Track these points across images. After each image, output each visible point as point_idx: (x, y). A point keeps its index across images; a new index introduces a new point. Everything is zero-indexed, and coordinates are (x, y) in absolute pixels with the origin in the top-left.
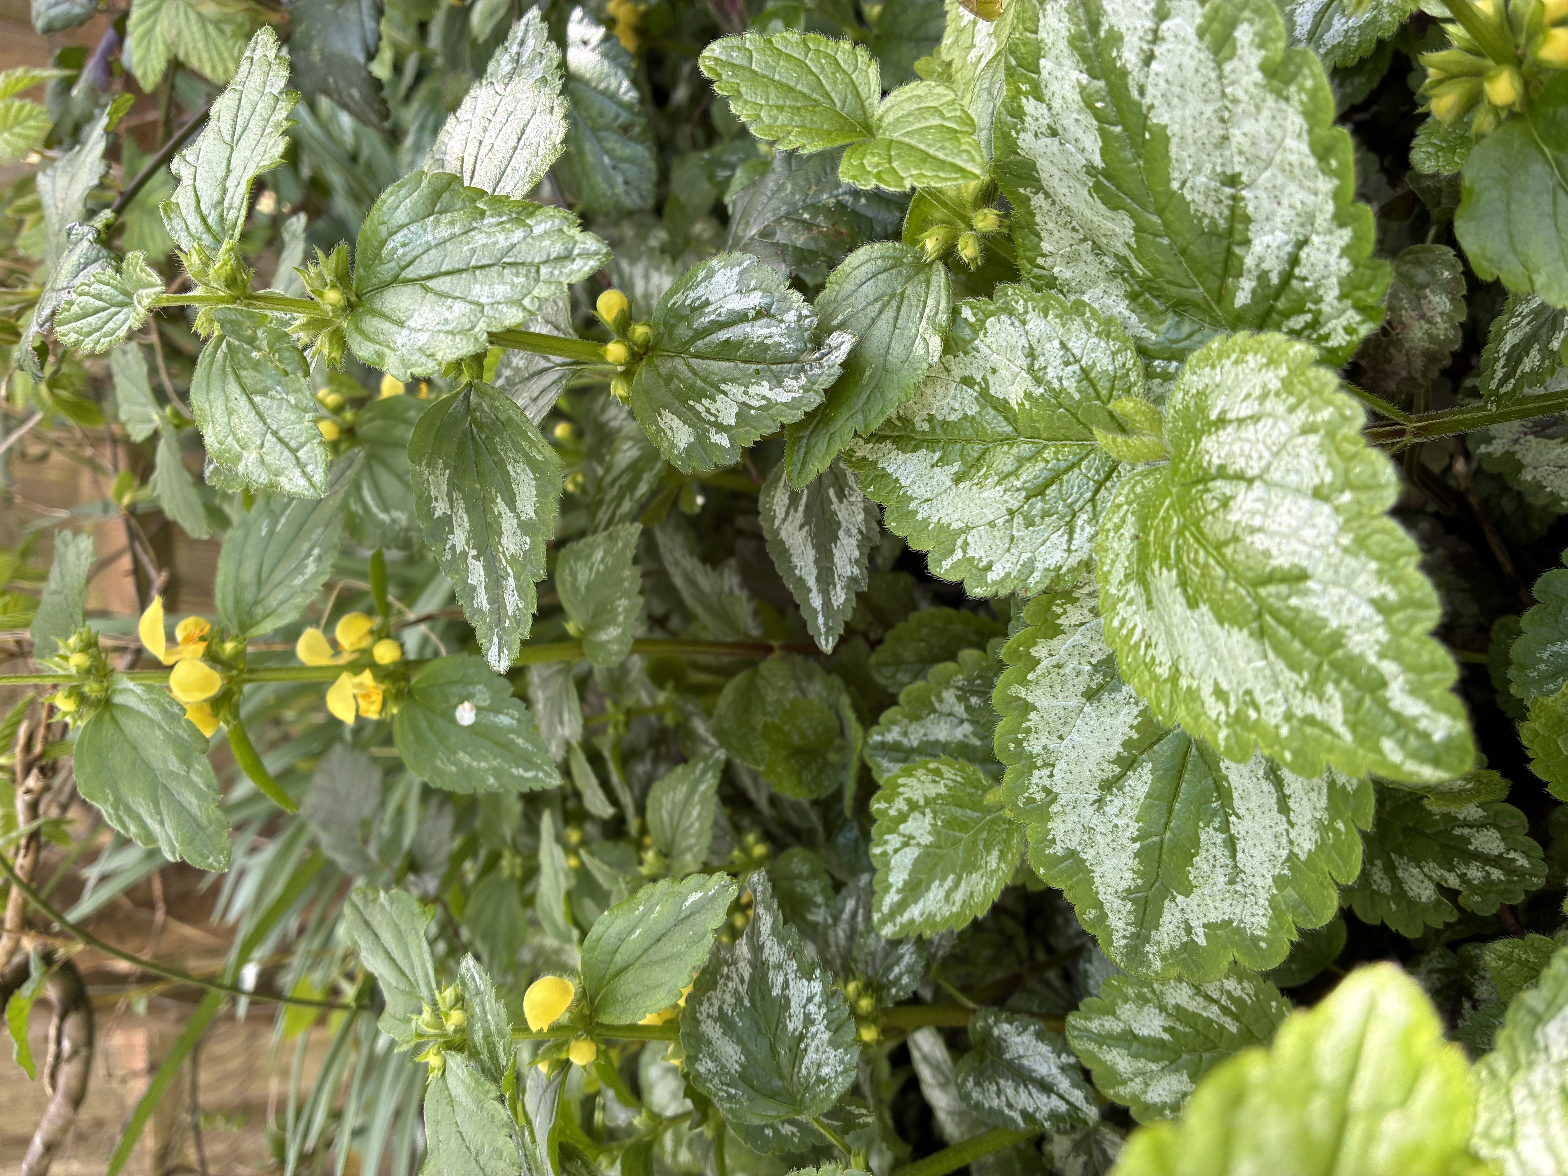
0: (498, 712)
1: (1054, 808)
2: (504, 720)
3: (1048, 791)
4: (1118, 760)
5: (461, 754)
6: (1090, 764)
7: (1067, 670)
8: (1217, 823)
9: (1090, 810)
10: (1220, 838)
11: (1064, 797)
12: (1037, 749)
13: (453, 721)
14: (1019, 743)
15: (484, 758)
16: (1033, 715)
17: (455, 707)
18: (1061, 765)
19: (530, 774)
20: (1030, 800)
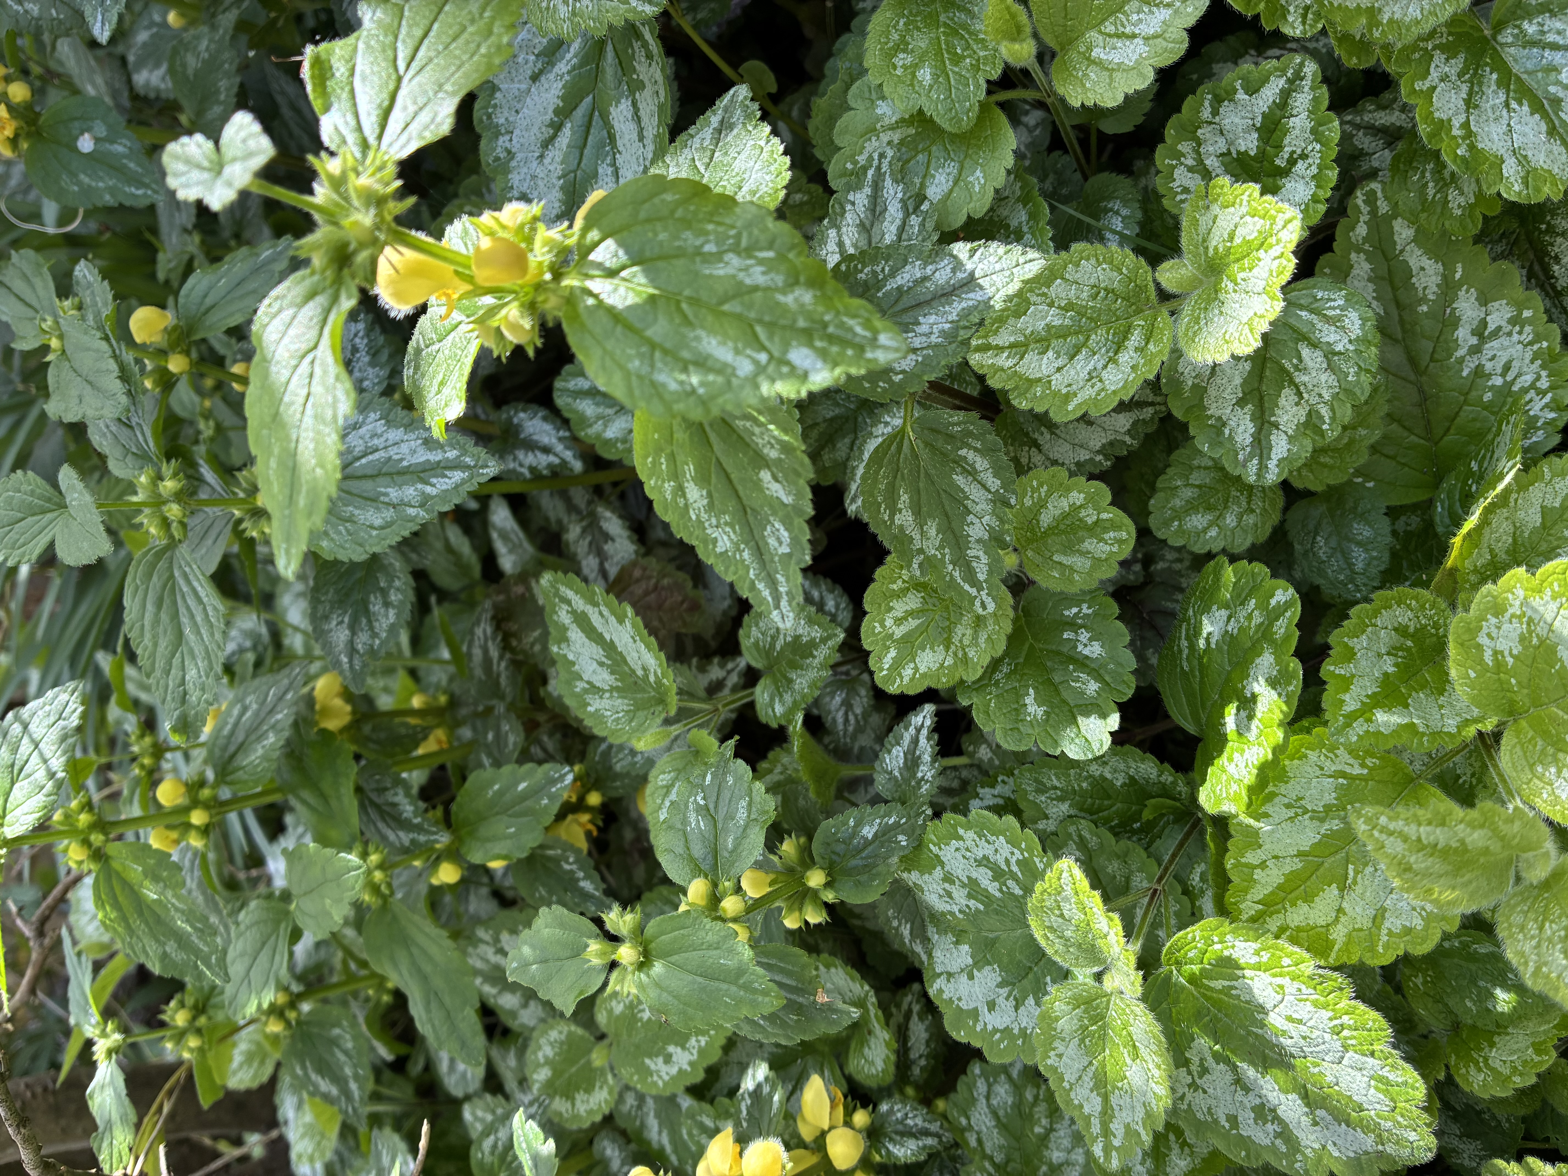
0: (112, 142)
1: (513, 164)
2: (119, 149)
3: (509, 152)
4: (551, 124)
5: (82, 177)
6: (535, 130)
7: (520, 60)
8: (608, 160)
9: (535, 163)
10: (610, 170)
11: (519, 156)
12: (502, 121)
13: (76, 150)
14: (489, 117)
15: (101, 179)
16: (498, 95)
17: (76, 138)
18: (517, 132)
19: (140, 192)
20: (497, 159)
